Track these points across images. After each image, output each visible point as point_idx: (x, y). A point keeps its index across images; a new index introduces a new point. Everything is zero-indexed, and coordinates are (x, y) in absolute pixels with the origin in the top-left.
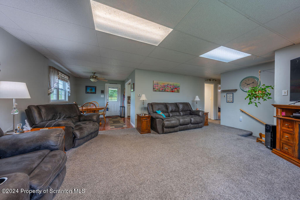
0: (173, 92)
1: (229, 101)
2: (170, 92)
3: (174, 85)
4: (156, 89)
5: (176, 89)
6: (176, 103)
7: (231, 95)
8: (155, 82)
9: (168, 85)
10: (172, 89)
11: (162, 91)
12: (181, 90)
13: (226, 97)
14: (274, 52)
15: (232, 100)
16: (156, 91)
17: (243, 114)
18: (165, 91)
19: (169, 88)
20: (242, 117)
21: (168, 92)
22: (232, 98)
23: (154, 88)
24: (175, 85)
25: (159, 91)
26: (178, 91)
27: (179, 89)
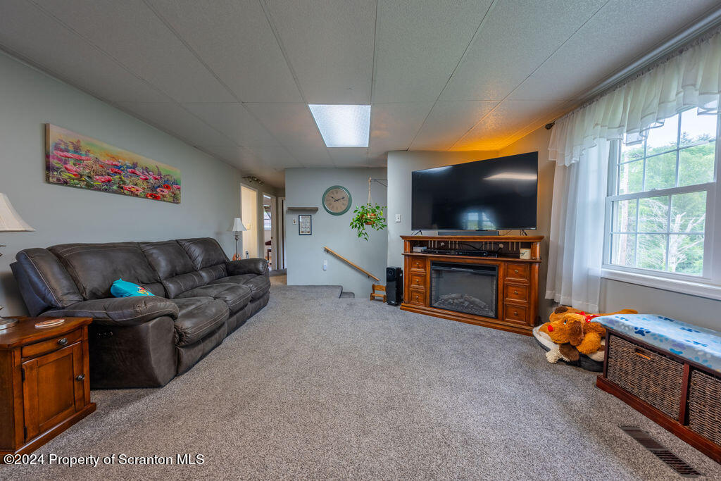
0: (156, 198)
1: (303, 232)
2: (147, 197)
3: (160, 174)
4: (65, 176)
5: (168, 187)
6: (177, 241)
7: (308, 219)
8: (56, 134)
9: (135, 165)
10: (154, 188)
11: (106, 190)
12: (183, 195)
13: (297, 223)
14: (386, 154)
15: (309, 229)
16: (65, 183)
17: (329, 256)
18: (121, 190)
19: (140, 182)
20: (327, 261)
21: (137, 195)
22: (309, 225)
23: (48, 168)
24: (163, 173)
25: (89, 187)
26: (175, 199)
27: (177, 192)
